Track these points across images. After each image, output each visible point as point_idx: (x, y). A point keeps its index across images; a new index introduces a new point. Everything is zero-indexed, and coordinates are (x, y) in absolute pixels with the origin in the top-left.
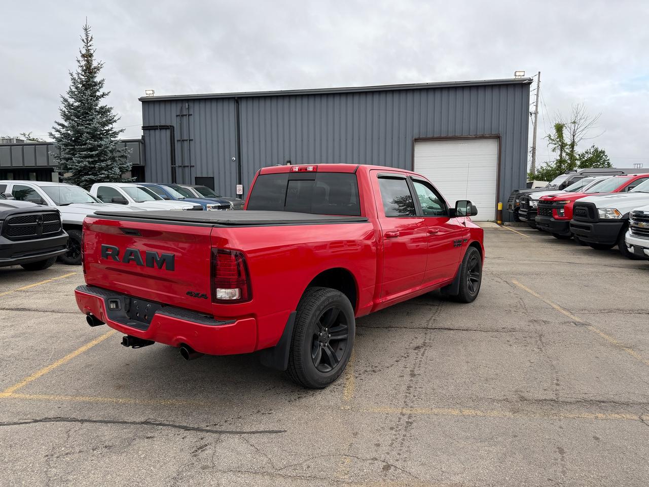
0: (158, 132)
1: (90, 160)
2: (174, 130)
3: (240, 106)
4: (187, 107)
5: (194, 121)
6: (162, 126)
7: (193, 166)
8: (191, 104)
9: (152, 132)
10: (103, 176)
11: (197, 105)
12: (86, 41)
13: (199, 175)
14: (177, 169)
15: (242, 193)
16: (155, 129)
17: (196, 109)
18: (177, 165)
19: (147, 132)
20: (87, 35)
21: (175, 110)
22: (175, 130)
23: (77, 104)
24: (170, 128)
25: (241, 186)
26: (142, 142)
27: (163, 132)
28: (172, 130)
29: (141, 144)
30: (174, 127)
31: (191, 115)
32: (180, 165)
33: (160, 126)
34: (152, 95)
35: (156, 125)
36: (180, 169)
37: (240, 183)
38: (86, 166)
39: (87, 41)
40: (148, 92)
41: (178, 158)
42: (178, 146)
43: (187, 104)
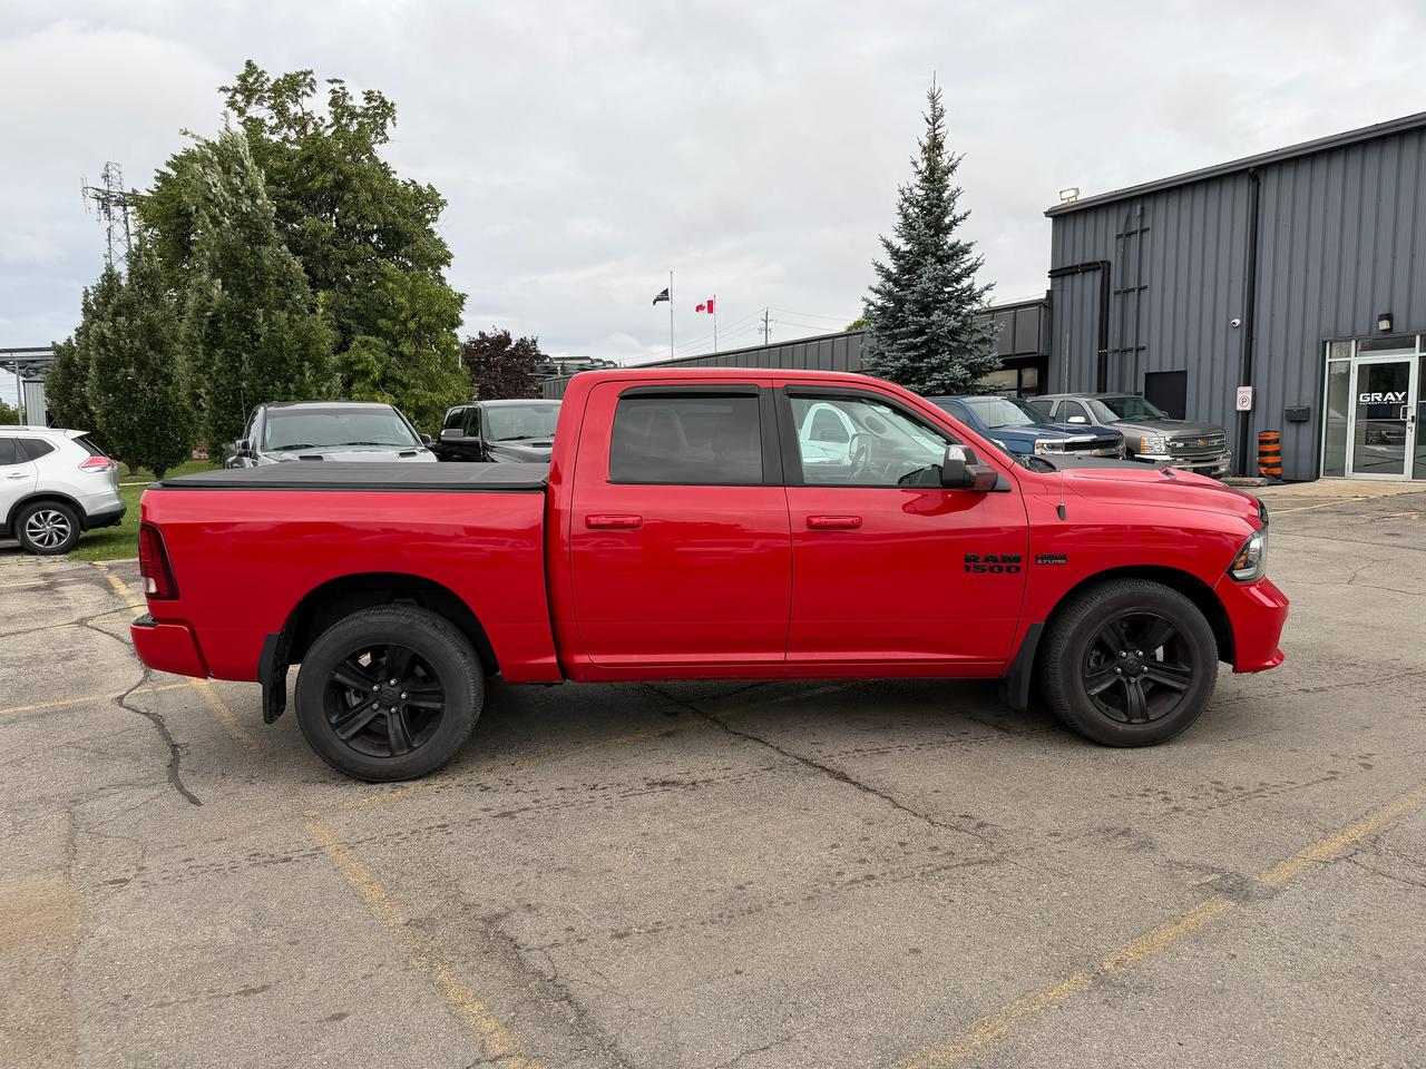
0: (1078, 278)
1: (912, 354)
2: (1109, 269)
3: (1261, 187)
4: (1138, 213)
5: (1153, 243)
6: (1090, 264)
7: (1144, 348)
8: (1149, 205)
9: (1068, 279)
10: (933, 383)
11: (1161, 204)
12: (931, 120)
13: (1154, 369)
14: (1110, 356)
15: (1248, 408)
16: (1073, 274)
17: (1160, 213)
18: (1110, 348)
19: (1059, 280)
20: (934, 107)
21: (1113, 223)
22: (1112, 268)
23: (908, 248)
24: (1102, 267)
25: (1250, 389)
26: (1047, 305)
27: (1089, 276)
28: (1106, 272)
29: (1043, 309)
30: (1110, 263)
31: (1148, 230)
32: (1117, 347)
33: (1082, 265)
34: (1074, 199)
35: (1076, 264)
36: (1117, 356)
37: (1247, 383)
38: (904, 366)
39: (934, 120)
40: (1064, 195)
41: (1114, 332)
42: (1115, 304)
43: (1139, 207)
